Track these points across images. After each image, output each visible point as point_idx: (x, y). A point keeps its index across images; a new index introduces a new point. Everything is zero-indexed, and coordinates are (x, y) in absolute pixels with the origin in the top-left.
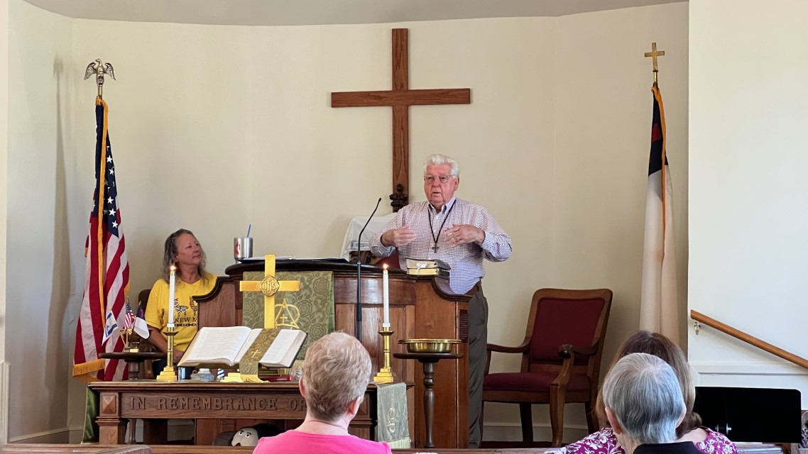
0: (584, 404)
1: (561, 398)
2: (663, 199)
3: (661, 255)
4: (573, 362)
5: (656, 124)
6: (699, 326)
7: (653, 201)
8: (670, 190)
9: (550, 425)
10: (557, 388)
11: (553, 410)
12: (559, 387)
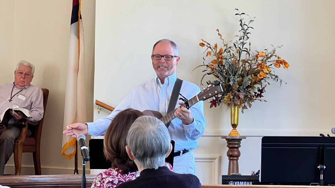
0: (32, 153)
1: (20, 149)
2: (79, 38)
3: (77, 68)
4: (27, 129)
6: (100, 109)
7: (74, 38)
8: (83, 33)
9: (14, 165)
10: (18, 144)
11: (16, 157)
12: (19, 143)
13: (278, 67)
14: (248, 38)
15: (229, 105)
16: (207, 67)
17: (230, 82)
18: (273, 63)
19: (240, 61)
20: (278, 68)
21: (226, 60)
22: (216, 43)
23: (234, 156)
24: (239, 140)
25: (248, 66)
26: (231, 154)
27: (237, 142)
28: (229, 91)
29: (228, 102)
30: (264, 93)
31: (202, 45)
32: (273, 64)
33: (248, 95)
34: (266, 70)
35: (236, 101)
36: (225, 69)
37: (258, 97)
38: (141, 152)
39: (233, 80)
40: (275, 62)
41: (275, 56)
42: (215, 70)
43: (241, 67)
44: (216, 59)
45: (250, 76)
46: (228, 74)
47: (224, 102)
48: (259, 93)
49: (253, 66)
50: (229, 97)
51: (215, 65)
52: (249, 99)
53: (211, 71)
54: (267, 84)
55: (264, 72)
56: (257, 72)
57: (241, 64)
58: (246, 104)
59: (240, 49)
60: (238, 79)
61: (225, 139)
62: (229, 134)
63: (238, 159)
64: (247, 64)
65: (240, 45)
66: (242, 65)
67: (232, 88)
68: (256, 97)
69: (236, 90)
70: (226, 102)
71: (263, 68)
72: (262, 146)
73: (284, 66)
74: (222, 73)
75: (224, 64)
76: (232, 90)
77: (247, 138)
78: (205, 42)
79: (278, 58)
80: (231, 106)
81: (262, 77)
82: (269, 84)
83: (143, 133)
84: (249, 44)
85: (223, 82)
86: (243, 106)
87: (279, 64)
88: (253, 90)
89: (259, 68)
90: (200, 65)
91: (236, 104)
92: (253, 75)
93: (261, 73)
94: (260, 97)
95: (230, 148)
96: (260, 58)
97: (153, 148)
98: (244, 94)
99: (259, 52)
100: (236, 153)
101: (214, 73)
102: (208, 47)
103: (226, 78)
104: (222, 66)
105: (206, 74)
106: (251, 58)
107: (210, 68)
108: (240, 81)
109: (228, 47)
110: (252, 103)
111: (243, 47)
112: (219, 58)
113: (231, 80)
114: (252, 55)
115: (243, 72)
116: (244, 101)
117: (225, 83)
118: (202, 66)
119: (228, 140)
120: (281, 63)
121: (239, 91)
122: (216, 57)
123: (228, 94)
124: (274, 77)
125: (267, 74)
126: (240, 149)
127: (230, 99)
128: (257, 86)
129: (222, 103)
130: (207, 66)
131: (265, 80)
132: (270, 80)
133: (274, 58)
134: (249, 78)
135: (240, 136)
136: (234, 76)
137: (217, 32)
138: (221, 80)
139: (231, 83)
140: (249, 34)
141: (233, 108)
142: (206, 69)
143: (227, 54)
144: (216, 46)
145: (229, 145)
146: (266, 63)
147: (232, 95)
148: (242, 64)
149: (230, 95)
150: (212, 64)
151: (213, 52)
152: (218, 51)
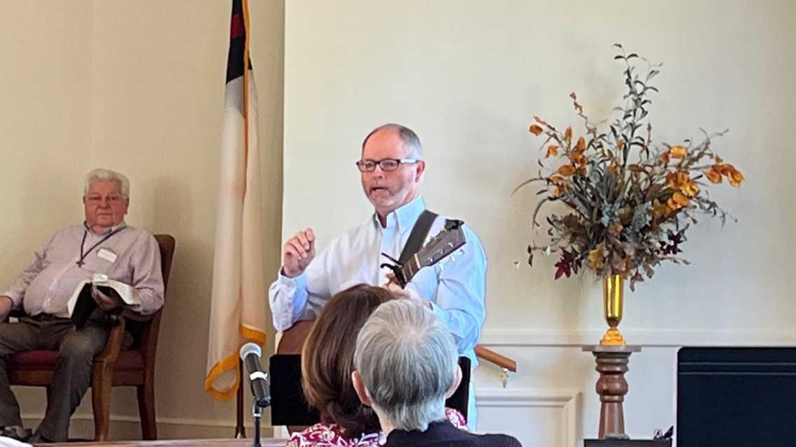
0: (136, 388)
1: (107, 378)
2: (245, 116)
3: (243, 187)
4: (123, 331)
5: (237, 15)
7: (232, 118)
8: (254, 103)
9: (92, 417)
10: (102, 366)
11: (97, 397)
12: (104, 365)
13: (716, 180)
14: (645, 113)
15: (599, 272)
16: (548, 183)
17: (603, 219)
18: (705, 173)
19: (626, 167)
20: (716, 183)
21: (593, 165)
22: (567, 127)
23: (611, 394)
24: (625, 355)
25: (646, 180)
26: (605, 387)
27: (618, 361)
28: (600, 239)
29: (598, 266)
30: (681, 244)
31: (536, 130)
32: (704, 176)
33: (644, 250)
34: (688, 188)
35: (616, 262)
36: (591, 187)
37: (670, 253)
38: (388, 392)
39: (610, 214)
40: (709, 170)
41: (709, 155)
42: (566, 190)
43: (628, 181)
44: (568, 162)
45: (650, 203)
46: (598, 200)
47: (589, 264)
48: (672, 243)
49: (658, 180)
50: (600, 253)
51: (568, 178)
52: (647, 257)
53: (558, 192)
54: (691, 223)
55: (683, 195)
56: (665, 195)
57: (629, 176)
58: (641, 269)
59: (627, 140)
60: (622, 211)
61: (591, 353)
62: (601, 341)
63: (622, 400)
65: (625, 130)
66: (631, 178)
67: (608, 233)
68: (665, 254)
69: (616, 237)
70: (593, 264)
71: (681, 184)
72: (679, 370)
73: (731, 179)
74: (583, 197)
75: (587, 175)
76: (607, 238)
77: (643, 349)
78: (544, 123)
79: (718, 160)
80: (606, 274)
81: (679, 206)
82: (695, 222)
83: (392, 347)
84: (647, 127)
85: (587, 219)
86: (634, 274)
87: (718, 176)
88: (656, 237)
89: (671, 185)
90: (531, 178)
91: (617, 270)
92: (656, 201)
93: (676, 196)
94: (675, 253)
95: (604, 373)
96: (673, 161)
97: (416, 383)
98: (636, 245)
99: (672, 146)
100: (618, 386)
101: (565, 197)
102: (551, 136)
103: (592, 208)
104: (583, 178)
105: (544, 200)
106: (651, 159)
107: (554, 184)
108: (627, 216)
109: (597, 136)
110: (655, 268)
111: (632, 135)
112: (577, 161)
113: (604, 213)
114: (656, 154)
115: (632, 195)
116: (636, 263)
117: (591, 220)
118: (535, 179)
119: (599, 355)
120: (724, 171)
121: (623, 239)
122: (570, 159)
123: (598, 246)
124: (707, 206)
125: (691, 198)
126: (626, 376)
127: (602, 259)
128: (665, 227)
129: (583, 267)
130: (548, 180)
131: (685, 212)
132: (698, 214)
133: (706, 161)
134: (647, 209)
135: (627, 347)
136: (613, 203)
137: (572, 100)
138: (581, 214)
139: (605, 220)
140: (647, 103)
141: (609, 280)
142: (545, 188)
143: (594, 152)
144: (569, 133)
145: (600, 367)
146: (688, 173)
147: (608, 249)
148: (631, 174)
149: (603, 249)
150: (559, 175)
151: (562, 146)
152: (574, 144)
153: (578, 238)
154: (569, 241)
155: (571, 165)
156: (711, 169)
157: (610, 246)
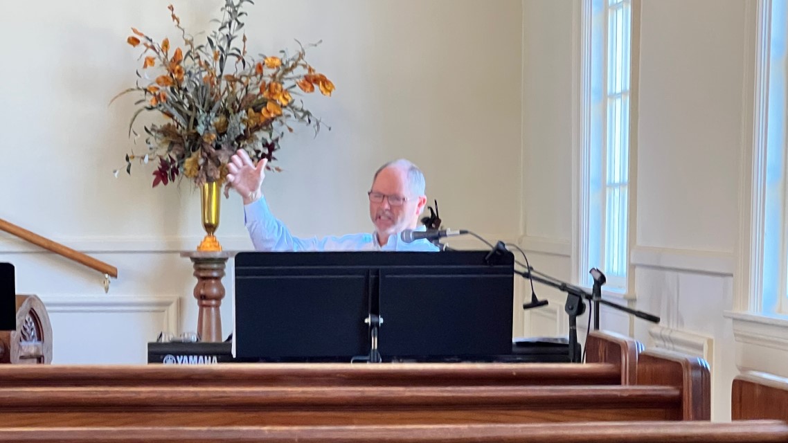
13: (308, 89)
14: (241, 25)
15: (196, 177)
16: (145, 93)
17: (198, 127)
18: (298, 83)
19: (223, 77)
20: (308, 92)
21: (190, 76)
22: (163, 39)
23: (209, 298)
24: (222, 261)
25: (242, 90)
26: (202, 292)
28: (196, 148)
29: (193, 173)
30: (276, 151)
31: (134, 41)
32: (297, 86)
34: (281, 98)
35: (211, 170)
36: (187, 96)
39: (205, 123)
40: (301, 80)
41: (302, 65)
42: (162, 100)
43: (224, 93)
44: (166, 73)
45: (244, 111)
46: (194, 109)
47: (185, 172)
48: (266, 151)
49: (253, 90)
50: (196, 161)
51: (164, 88)
53: (154, 101)
54: (287, 131)
55: (276, 104)
56: (259, 104)
57: (226, 86)
59: (223, 51)
60: (218, 120)
61: (189, 259)
62: (199, 248)
63: (220, 305)
64: (238, 85)
65: (222, 41)
66: (227, 88)
67: (203, 141)
69: (212, 145)
70: (188, 172)
71: (275, 94)
72: (237, 274)
73: (322, 88)
74: (181, 109)
78: (141, 35)
79: (310, 70)
80: (202, 181)
81: (272, 115)
82: (291, 130)
84: (242, 38)
85: (184, 128)
87: (310, 85)
88: (252, 145)
89: (265, 94)
90: (129, 88)
91: (212, 177)
92: (251, 110)
93: (270, 106)
95: (201, 278)
96: (268, 72)
99: (267, 56)
100: (215, 291)
101: (162, 107)
103: (189, 117)
105: (140, 111)
106: (247, 70)
107: (151, 94)
108: (222, 125)
109: (195, 47)
111: (229, 46)
112: (174, 71)
113: (200, 122)
114: (252, 64)
115: (227, 105)
117: (188, 129)
118: (132, 90)
119: (197, 261)
120: (316, 80)
121: (218, 147)
122: (168, 70)
123: (194, 155)
124: (301, 114)
125: (282, 106)
126: (223, 281)
127: (197, 166)
128: (262, 135)
129: (180, 175)
130: (146, 90)
131: (281, 122)
132: (292, 122)
133: (300, 71)
134: (242, 118)
135: (223, 252)
136: (208, 112)
137: (171, 12)
138: (178, 124)
139: (201, 129)
140: (243, 16)
141: (207, 185)
142: (143, 97)
143: (192, 62)
144: (166, 44)
145: (198, 273)
146: (283, 83)
147: (203, 157)
149: (198, 156)
150: (157, 85)
151: (160, 57)
152: (171, 55)
153: (175, 147)
154: (167, 149)
155: (169, 75)
156: (304, 79)
157: (205, 155)
